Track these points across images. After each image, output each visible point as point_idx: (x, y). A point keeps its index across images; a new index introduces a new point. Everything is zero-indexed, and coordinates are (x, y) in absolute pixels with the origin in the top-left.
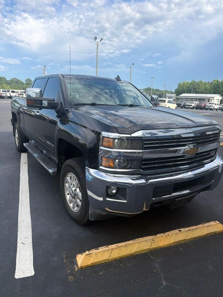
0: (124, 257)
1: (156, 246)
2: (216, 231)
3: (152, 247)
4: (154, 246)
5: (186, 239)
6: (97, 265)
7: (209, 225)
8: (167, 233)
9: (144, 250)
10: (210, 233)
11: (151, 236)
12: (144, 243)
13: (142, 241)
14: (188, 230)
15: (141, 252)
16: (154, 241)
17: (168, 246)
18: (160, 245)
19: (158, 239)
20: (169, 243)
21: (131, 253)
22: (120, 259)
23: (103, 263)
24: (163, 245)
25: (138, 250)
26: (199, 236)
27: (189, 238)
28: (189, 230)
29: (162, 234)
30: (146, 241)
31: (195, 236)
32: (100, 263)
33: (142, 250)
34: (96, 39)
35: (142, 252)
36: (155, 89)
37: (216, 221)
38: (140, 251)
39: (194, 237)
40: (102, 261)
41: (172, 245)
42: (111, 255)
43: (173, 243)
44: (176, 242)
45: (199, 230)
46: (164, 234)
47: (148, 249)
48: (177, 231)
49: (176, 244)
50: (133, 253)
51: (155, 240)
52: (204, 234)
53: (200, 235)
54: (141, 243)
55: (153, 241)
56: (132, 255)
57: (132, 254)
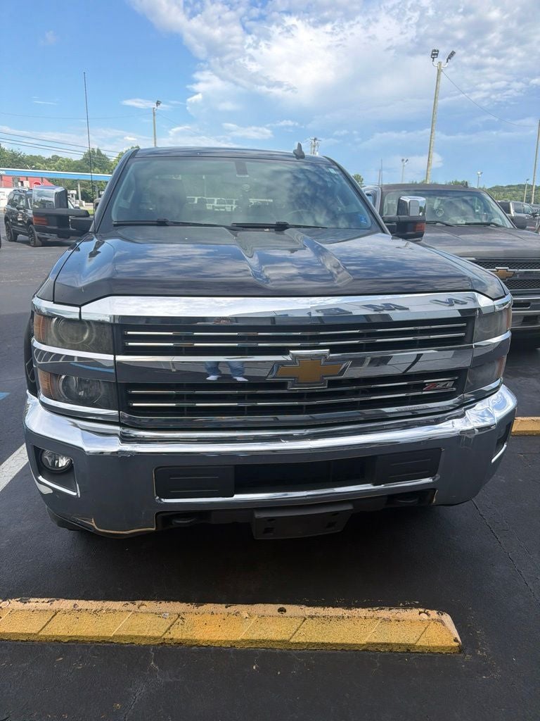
0: (83, 642)
1: (184, 637)
2: (412, 642)
3: (170, 636)
4: (178, 634)
5: (292, 641)
6: (9, 640)
7: (393, 619)
8: (233, 608)
9: (145, 637)
10: (388, 644)
11: (187, 603)
12: (149, 618)
13: (147, 613)
14: (309, 617)
15: (133, 641)
16: (182, 618)
17: (224, 645)
18: (197, 637)
19: (196, 618)
20: (230, 639)
21: (103, 635)
22: (71, 644)
23: (25, 640)
24: (207, 637)
25: (124, 633)
26: (343, 644)
27: (302, 640)
28: (312, 617)
29: (221, 608)
30: (159, 614)
31: (326, 641)
32: (15, 639)
33: (136, 637)
34: (437, 54)
35: (137, 642)
37: (430, 612)
38: (131, 637)
39: (321, 641)
40: (20, 634)
41: (239, 647)
42: (48, 626)
43: (243, 640)
44: (251, 642)
45: (347, 624)
46: (226, 607)
47: (155, 638)
48: (272, 609)
49: (254, 646)
50: (111, 638)
51: (188, 618)
52: (363, 642)
53: (344, 641)
54: (140, 615)
55: (179, 620)
56: (108, 642)
57: (106, 640)
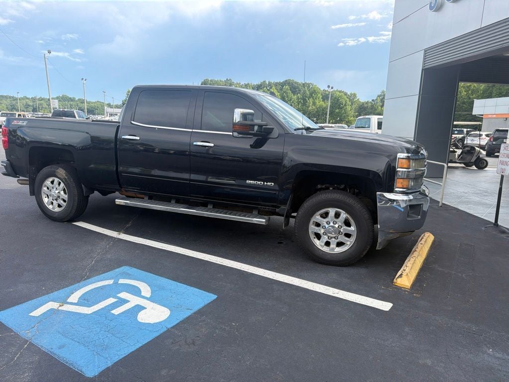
36: (77, 99)
